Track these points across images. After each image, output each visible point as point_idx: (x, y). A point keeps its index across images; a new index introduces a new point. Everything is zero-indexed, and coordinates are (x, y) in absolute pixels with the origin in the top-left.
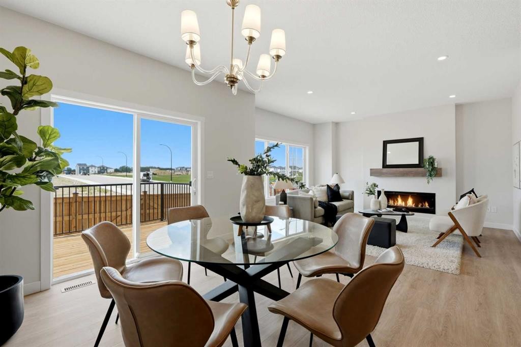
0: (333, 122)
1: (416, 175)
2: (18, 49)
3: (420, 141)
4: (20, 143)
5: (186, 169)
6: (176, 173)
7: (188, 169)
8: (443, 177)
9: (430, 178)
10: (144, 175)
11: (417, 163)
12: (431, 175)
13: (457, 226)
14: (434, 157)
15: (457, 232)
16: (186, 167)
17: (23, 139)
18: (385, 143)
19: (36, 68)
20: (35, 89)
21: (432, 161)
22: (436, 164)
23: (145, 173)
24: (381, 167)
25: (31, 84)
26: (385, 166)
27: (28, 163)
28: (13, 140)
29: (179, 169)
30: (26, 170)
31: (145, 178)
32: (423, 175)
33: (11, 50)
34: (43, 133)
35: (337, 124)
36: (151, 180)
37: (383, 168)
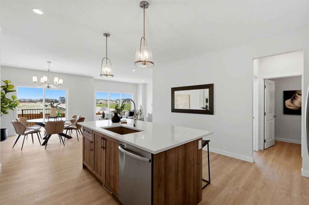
2: (6, 81)
4: (6, 100)
17: (8, 99)
19: (10, 83)
20: (10, 88)
25: (9, 87)
27: (8, 104)
28: (5, 100)
30: (8, 106)
33: (5, 81)
34: (13, 97)
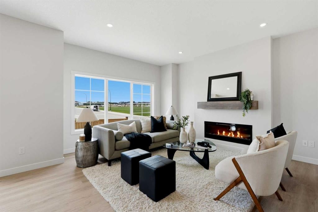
0: (172, 64)
1: (234, 108)
3: (239, 75)
5: (125, 103)
6: (118, 106)
7: (126, 103)
8: (259, 110)
9: (245, 110)
10: (95, 107)
11: (236, 96)
12: (246, 108)
13: (241, 179)
14: (250, 90)
15: (242, 185)
16: (125, 102)
18: (210, 79)
21: (248, 94)
22: (252, 97)
23: (95, 106)
24: (206, 101)
26: (209, 99)
29: (121, 103)
31: (95, 109)
32: (240, 108)
35: (177, 66)
36: (98, 110)
37: (208, 101)
